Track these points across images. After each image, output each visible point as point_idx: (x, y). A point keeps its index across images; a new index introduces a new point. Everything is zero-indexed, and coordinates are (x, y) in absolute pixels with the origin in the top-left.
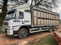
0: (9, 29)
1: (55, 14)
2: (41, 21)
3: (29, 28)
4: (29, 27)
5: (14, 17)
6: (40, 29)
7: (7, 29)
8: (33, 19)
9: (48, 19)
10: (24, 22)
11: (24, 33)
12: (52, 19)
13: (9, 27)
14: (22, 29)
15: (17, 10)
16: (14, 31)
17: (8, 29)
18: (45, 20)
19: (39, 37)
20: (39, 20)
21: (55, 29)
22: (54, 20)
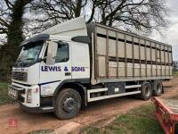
0: (30, 91)
1: (158, 46)
2: (117, 68)
3: (84, 88)
4: (84, 85)
5: (42, 56)
6: (117, 90)
7: (23, 92)
8: (96, 61)
10: (70, 71)
11: (71, 103)
12: (149, 62)
13: (30, 86)
14: (66, 91)
15: (51, 37)
16: (41, 98)
17: (24, 90)
18: (129, 65)
19: (113, 112)
20: (112, 64)
21: (159, 91)
22: (154, 63)
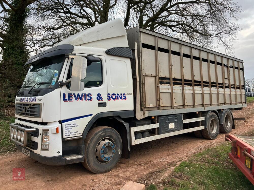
0: (45, 132)
2: (171, 94)
3: (126, 125)
4: (126, 120)
7: (36, 133)
9: (198, 83)
13: (46, 124)
15: (77, 49)
